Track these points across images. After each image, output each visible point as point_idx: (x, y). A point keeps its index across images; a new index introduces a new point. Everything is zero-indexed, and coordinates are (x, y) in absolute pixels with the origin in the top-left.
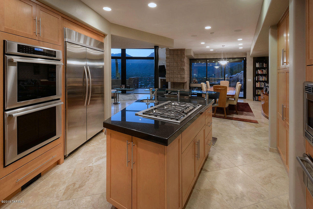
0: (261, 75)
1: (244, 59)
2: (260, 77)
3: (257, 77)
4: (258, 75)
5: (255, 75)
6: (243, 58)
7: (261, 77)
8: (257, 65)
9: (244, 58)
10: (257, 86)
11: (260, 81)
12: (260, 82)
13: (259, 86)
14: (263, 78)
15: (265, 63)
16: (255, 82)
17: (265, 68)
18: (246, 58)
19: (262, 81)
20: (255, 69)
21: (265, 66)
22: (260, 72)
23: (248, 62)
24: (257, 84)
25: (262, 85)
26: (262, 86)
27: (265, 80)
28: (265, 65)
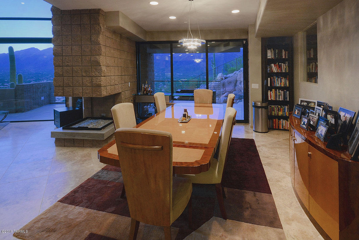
0: (278, 75)
1: (244, 43)
2: (276, 79)
3: (269, 79)
4: (272, 74)
5: (266, 74)
6: (242, 40)
7: (278, 80)
8: (270, 55)
9: (244, 40)
10: (271, 98)
11: (276, 88)
12: (276, 90)
13: (273, 99)
14: (281, 82)
15: (285, 51)
16: (265, 89)
17: (284, 61)
18: (247, 40)
19: (280, 88)
20: (266, 63)
21: (285, 56)
22: (275, 69)
23: (250, 47)
24: (269, 93)
25: (279, 95)
26: (279, 98)
27: (286, 84)
28: (285, 54)
